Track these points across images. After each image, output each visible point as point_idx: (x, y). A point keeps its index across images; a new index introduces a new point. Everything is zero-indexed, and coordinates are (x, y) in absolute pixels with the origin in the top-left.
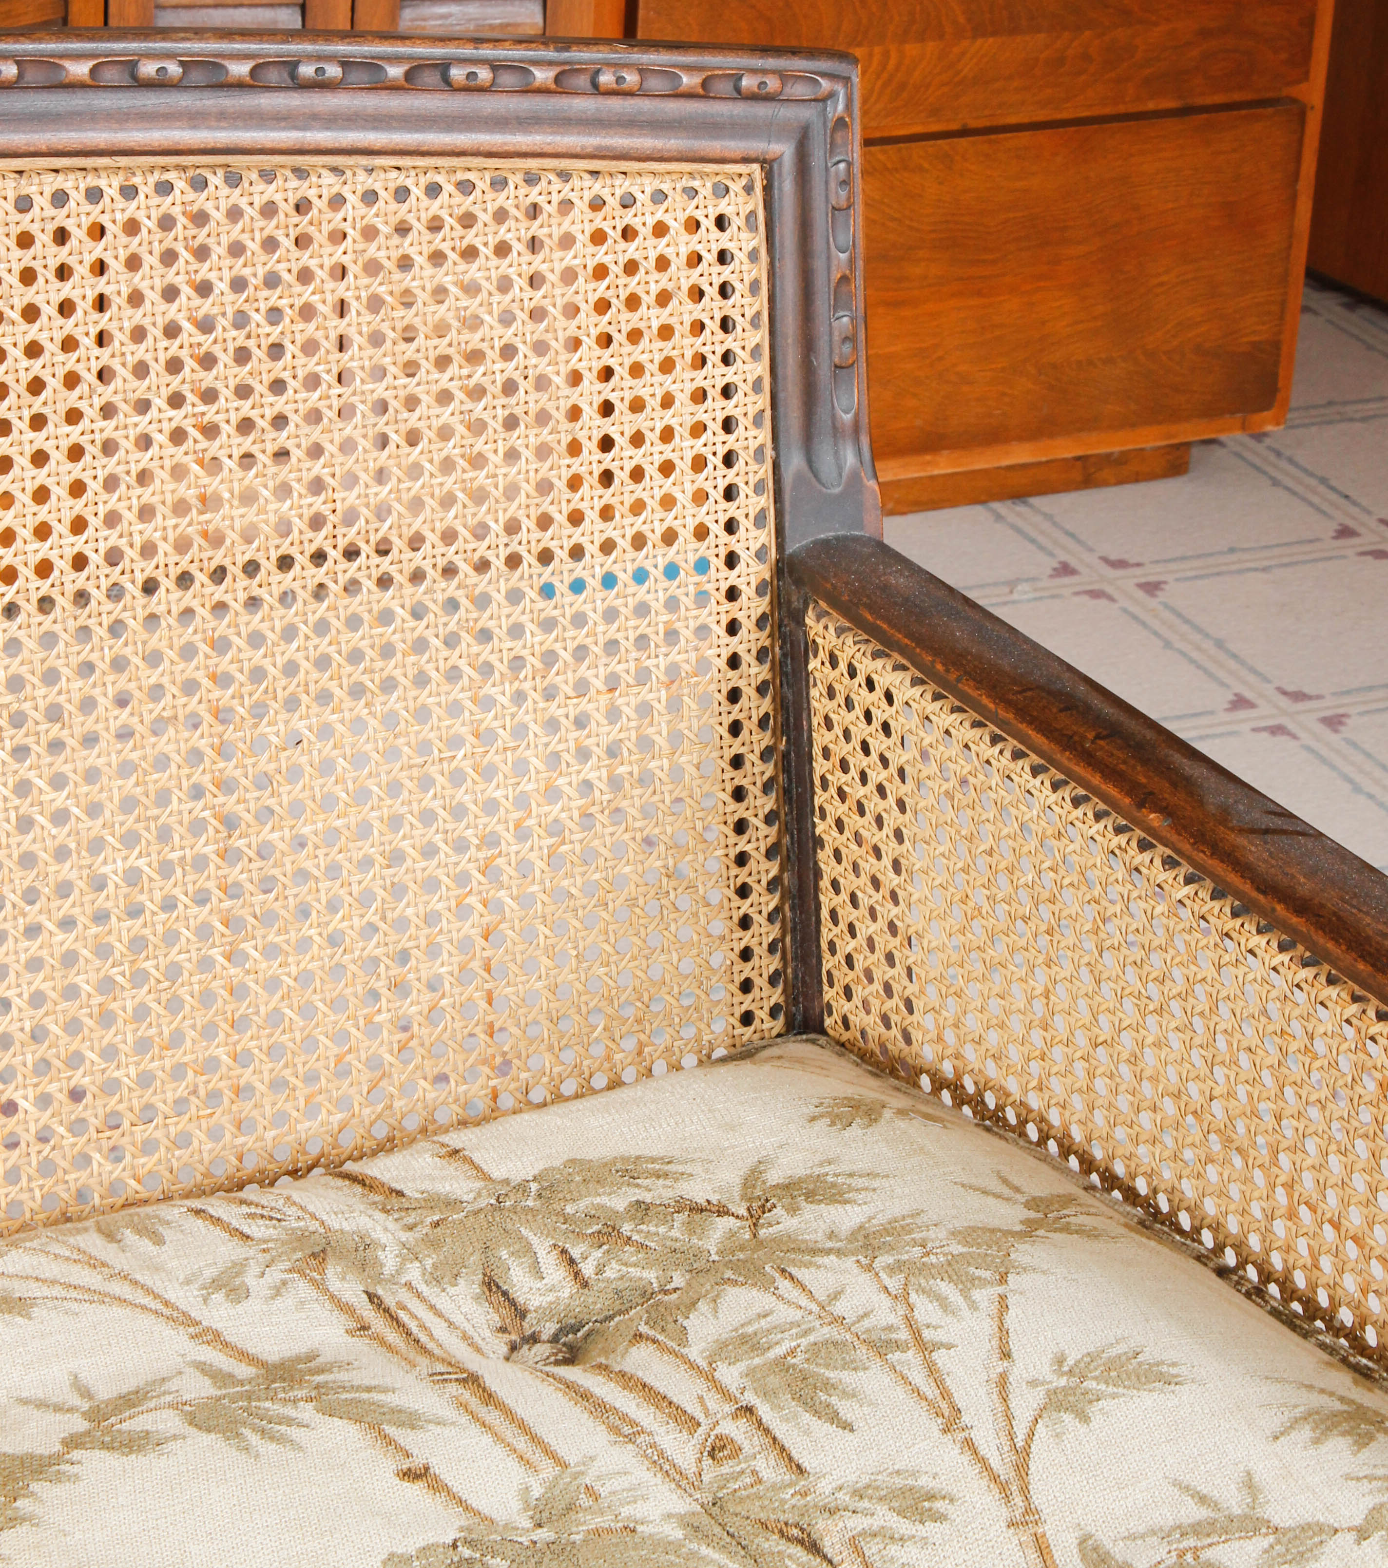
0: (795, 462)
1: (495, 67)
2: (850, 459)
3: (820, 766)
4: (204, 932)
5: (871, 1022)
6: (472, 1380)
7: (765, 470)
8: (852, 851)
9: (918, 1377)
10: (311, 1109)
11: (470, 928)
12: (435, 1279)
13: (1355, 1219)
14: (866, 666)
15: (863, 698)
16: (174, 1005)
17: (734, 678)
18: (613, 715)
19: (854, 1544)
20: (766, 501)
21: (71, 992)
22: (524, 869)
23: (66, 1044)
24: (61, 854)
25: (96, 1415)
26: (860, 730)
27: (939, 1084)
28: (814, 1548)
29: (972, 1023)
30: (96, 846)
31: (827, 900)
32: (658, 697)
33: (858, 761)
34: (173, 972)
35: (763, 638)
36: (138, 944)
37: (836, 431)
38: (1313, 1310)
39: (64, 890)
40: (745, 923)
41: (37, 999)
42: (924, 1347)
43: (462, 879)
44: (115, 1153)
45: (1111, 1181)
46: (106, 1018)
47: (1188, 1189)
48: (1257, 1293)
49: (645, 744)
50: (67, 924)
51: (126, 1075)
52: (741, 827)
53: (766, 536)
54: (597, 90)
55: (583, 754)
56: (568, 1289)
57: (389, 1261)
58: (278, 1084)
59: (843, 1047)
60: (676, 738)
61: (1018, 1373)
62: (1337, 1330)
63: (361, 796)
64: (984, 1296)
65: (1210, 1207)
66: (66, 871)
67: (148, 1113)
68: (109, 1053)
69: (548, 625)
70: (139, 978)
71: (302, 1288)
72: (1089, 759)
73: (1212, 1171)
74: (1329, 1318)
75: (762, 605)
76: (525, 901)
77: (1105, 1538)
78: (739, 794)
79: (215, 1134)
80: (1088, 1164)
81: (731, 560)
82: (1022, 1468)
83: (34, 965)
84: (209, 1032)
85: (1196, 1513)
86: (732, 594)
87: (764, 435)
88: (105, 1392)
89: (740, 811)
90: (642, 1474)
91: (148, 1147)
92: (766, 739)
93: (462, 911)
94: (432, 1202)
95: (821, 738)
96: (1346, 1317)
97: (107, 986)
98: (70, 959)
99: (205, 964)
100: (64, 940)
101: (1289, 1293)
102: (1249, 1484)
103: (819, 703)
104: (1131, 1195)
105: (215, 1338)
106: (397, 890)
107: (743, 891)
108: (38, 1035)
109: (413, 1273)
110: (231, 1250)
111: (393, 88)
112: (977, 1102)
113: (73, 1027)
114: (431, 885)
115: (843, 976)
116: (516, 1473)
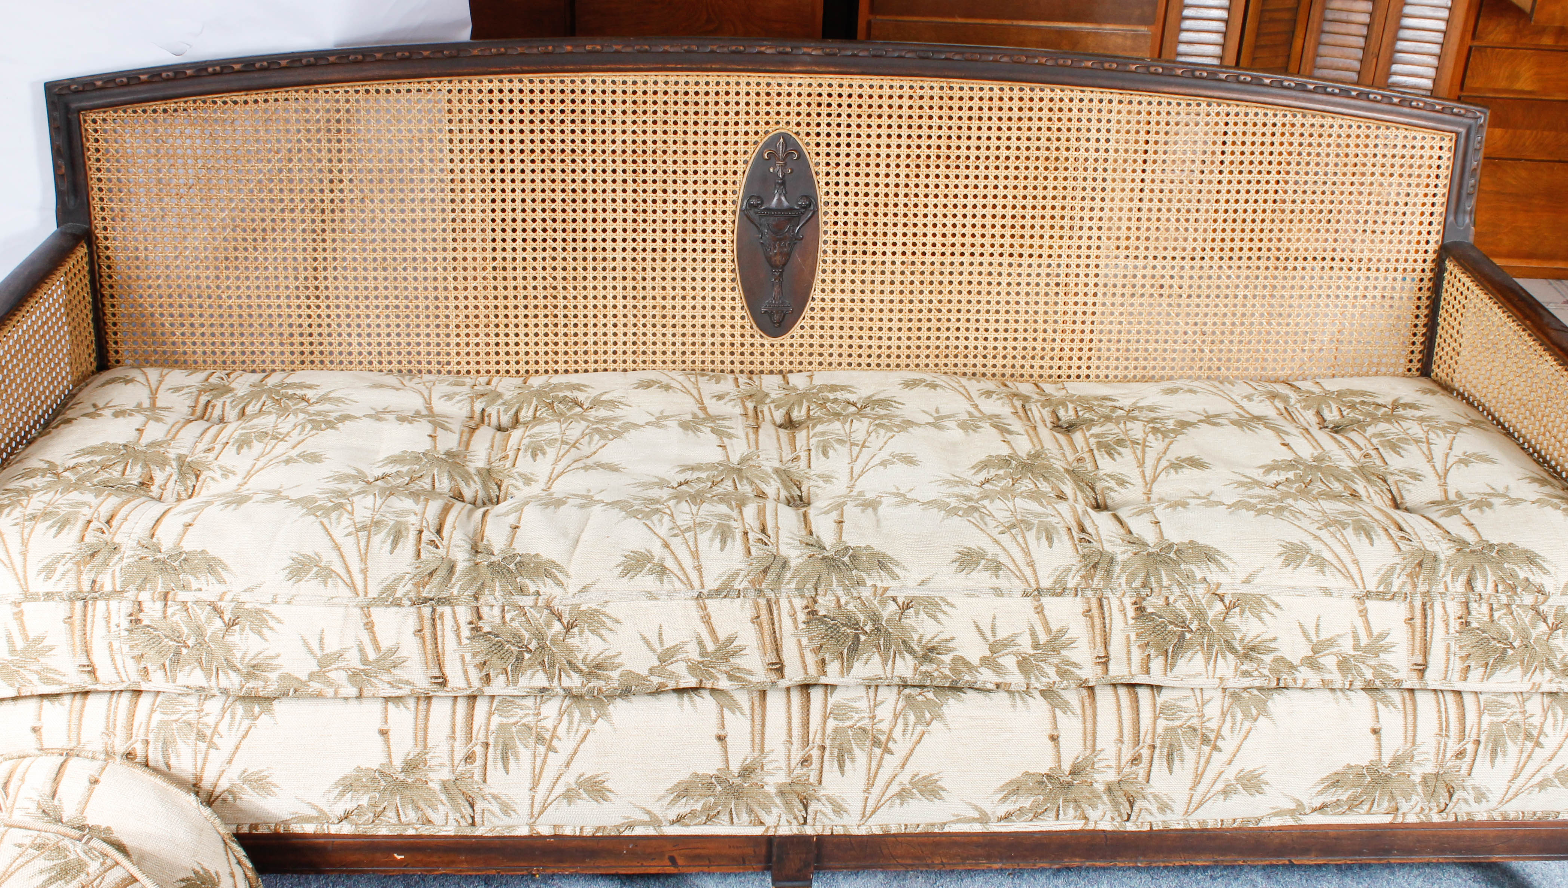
0: (1451, 218)
1: (1383, 96)
2: (1467, 220)
3: (1442, 303)
4: (1262, 315)
5: (1443, 375)
6: (1306, 430)
7: (1442, 219)
8: (1447, 327)
9: (1425, 449)
10: (1283, 369)
11: (1335, 329)
12: (1304, 408)
13: (1560, 436)
14: (1459, 275)
15: (1457, 284)
16: (1250, 333)
17: (1422, 275)
18: (1386, 279)
19: (1396, 482)
20: (1440, 228)
21: (1224, 324)
22: (1353, 315)
23: (1220, 337)
24: (1228, 287)
25: (1208, 417)
26: (1455, 293)
27: (1459, 394)
28: (1385, 481)
29: (1470, 378)
30: (1237, 287)
31: (1438, 340)
32: (1399, 275)
33: (1452, 302)
34: (1252, 324)
35: (1433, 266)
36: (1244, 315)
37: (1465, 212)
38: (1545, 461)
39: (1227, 297)
40: (1414, 343)
41: (1215, 324)
42: (1429, 443)
43: (1335, 315)
44: (1228, 369)
45: (1499, 423)
46: (1232, 333)
47: (1518, 426)
48: (1531, 455)
49: (1393, 288)
50: (1226, 306)
51: (1235, 349)
52: (1417, 317)
53: (1439, 237)
54: (1411, 107)
55: (1375, 288)
56: (1338, 417)
57: (1292, 402)
58: (1275, 360)
59: (1435, 381)
60: (1402, 289)
61: (1453, 453)
62: (1550, 466)
63: (1311, 287)
64: (1449, 436)
65: (1523, 431)
66: (1228, 292)
67: (1238, 360)
68: (1231, 342)
69: (1371, 250)
70: (1242, 324)
71: (1268, 402)
72: (1515, 306)
73: (1526, 422)
74: (1548, 463)
75: (1434, 256)
76: (1352, 325)
77: (1463, 492)
78: (1418, 307)
79: (1256, 369)
80: (1494, 418)
81: (1427, 242)
82: (1446, 474)
83: (1215, 315)
84: (1259, 342)
85: (1490, 491)
86: (1426, 252)
87: (1443, 209)
88: (1211, 413)
89: (1418, 312)
90: (1345, 457)
91: (1237, 369)
92: (1428, 294)
93: (1333, 323)
94: (1308, 392)
95: (1444, 295)
96: (1553, 463)
97: (1233, 324)
98: (1225, 315)
99: (1261, 324)
100: (1225, 310)
101: (1540, 456)
102: (1507, 488)
103: (1445, 285)
104: (1503, 427)
105: (1242, 408)
106: (1317, 315)
107: (1415, 335)
108: (1213, 333)
109: (1298, 406)
110: (1252, 391)
111: (1353, 98)
112: (1467, 399)
113: (1223, 333)
114: (1326, 315)
115: (1438, 362)
116: (1311, 450)
